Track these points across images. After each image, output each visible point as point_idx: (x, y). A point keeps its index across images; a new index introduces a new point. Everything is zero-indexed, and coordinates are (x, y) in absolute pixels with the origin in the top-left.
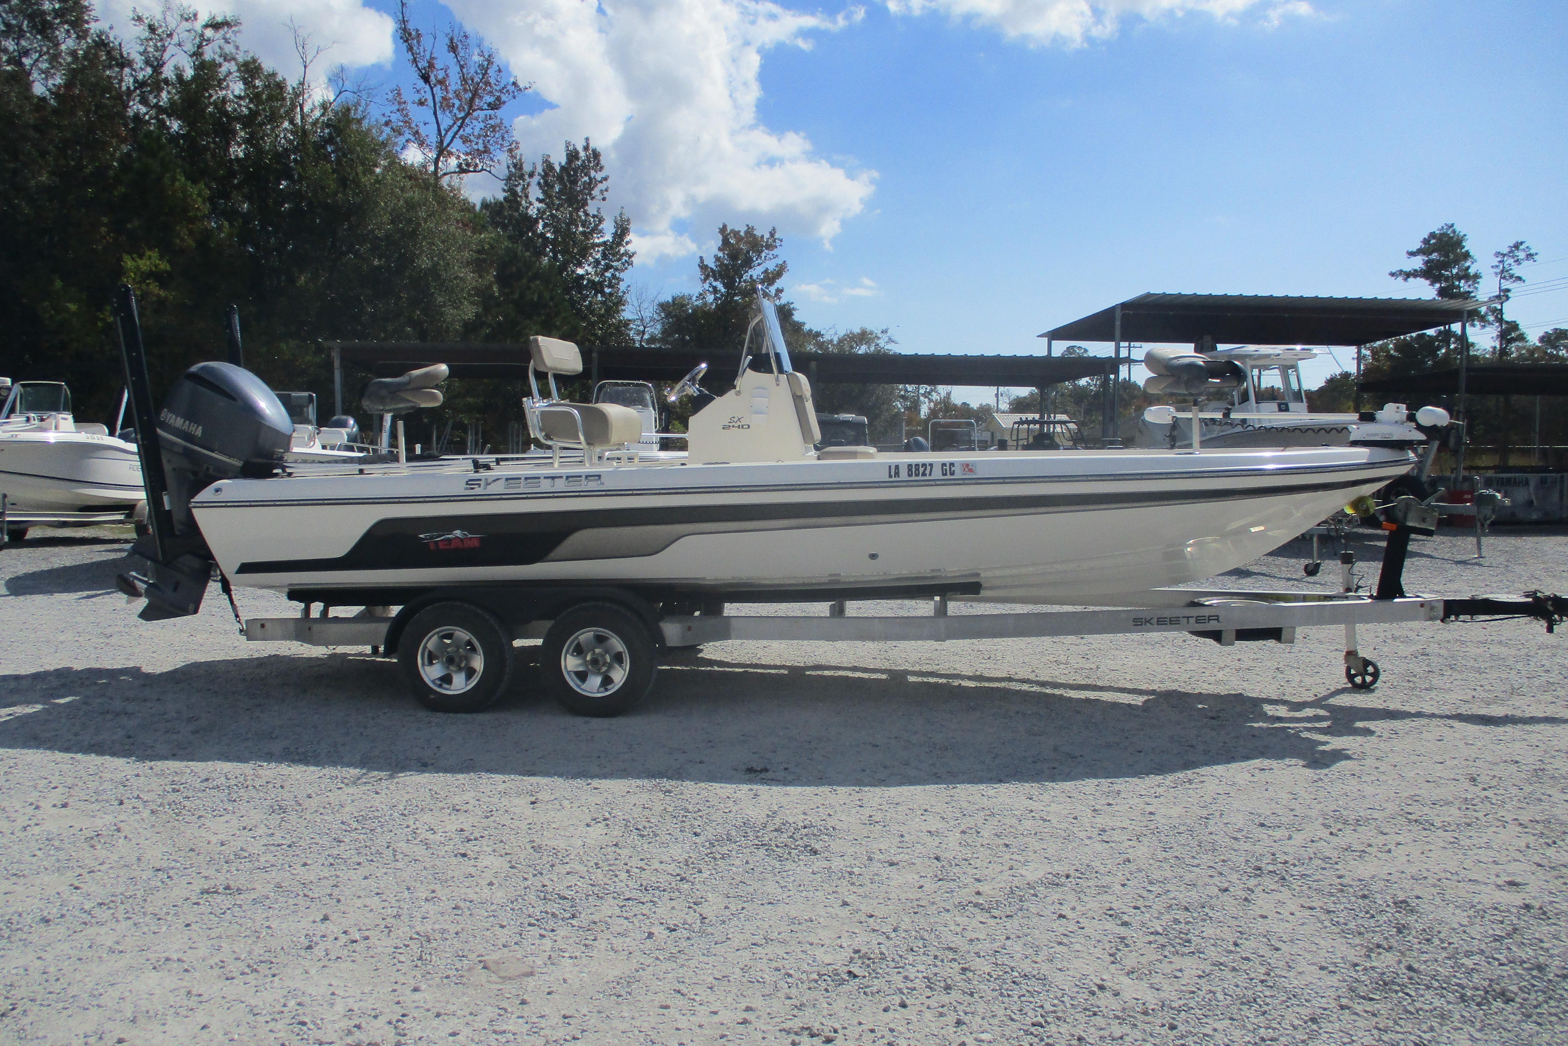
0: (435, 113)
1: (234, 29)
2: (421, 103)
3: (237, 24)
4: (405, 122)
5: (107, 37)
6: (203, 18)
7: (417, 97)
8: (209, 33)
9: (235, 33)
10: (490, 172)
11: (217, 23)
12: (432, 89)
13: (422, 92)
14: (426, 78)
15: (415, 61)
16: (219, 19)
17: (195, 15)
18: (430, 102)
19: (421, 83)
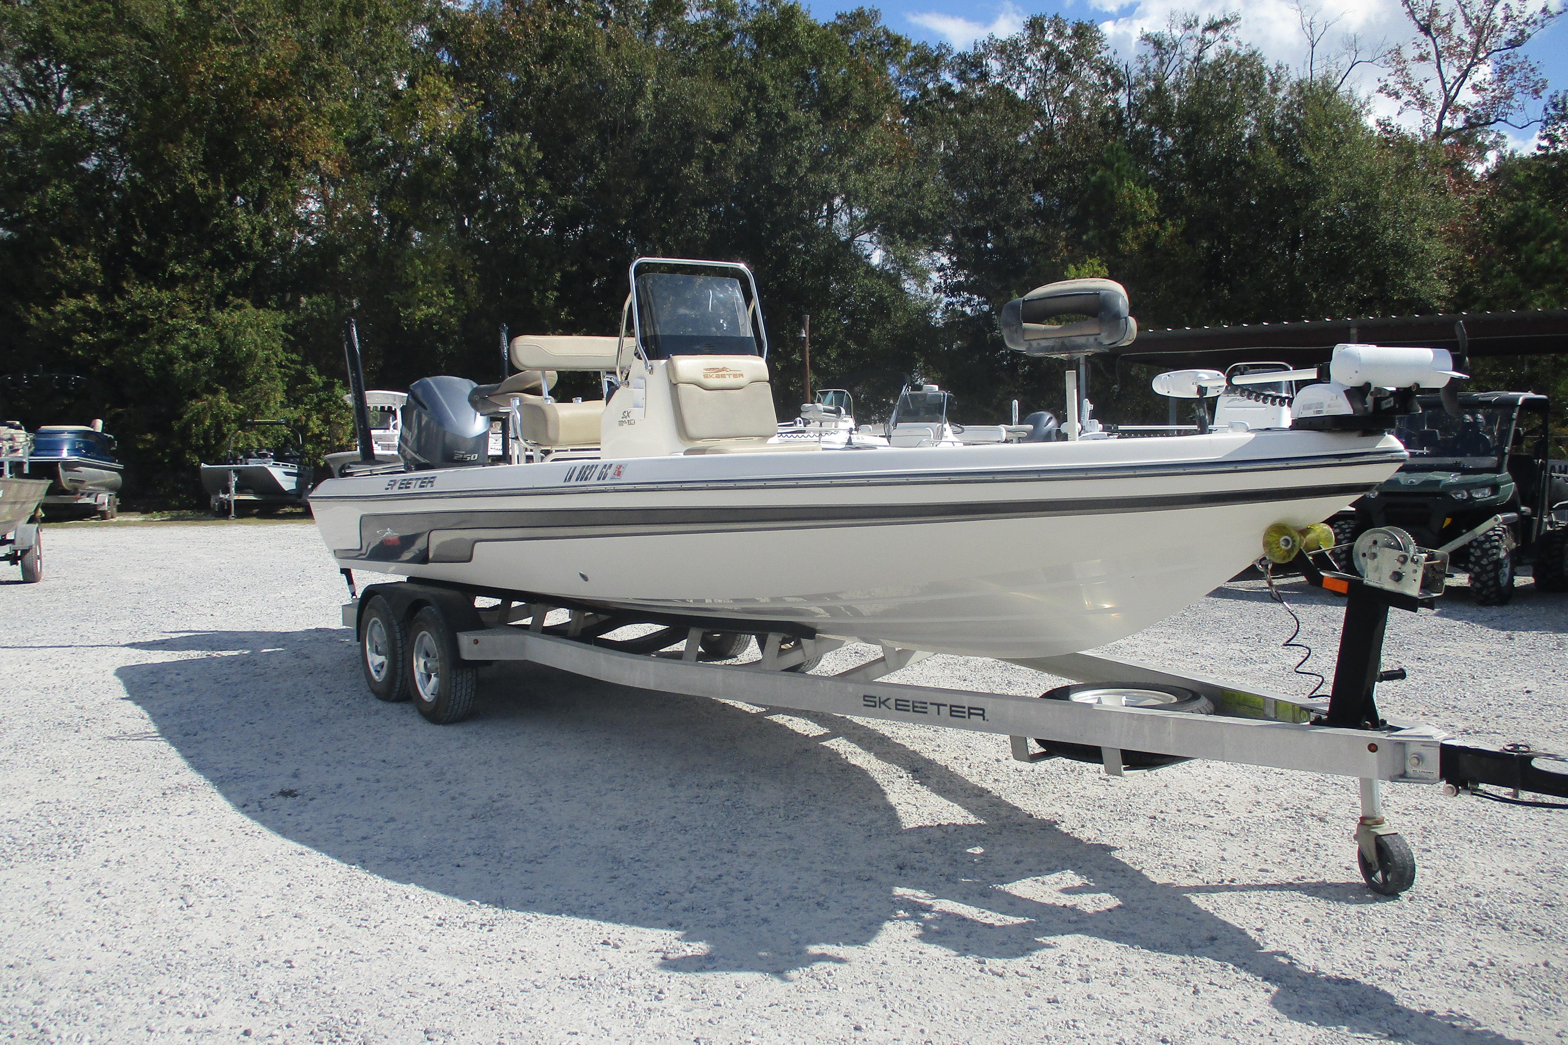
0: (1439, 67)
1: (1234, 25)
2: (1422, 58)
3: (1237, 19)
4: (1404, 83)
5: (1112, 62)
6: (1204, 21)
7: (1416, 53)
8: (1209, 35)
9: (1234, 29)
10: (1505, 121)
11: (1216, 24)
12: (1434, 40)
13: (1424, 45)
14: (1425, 29)
15: (1412, 13)
16: (1218, 19)
17: (1196, 21)
18: (1433, 56)
19: (1421, 36)
